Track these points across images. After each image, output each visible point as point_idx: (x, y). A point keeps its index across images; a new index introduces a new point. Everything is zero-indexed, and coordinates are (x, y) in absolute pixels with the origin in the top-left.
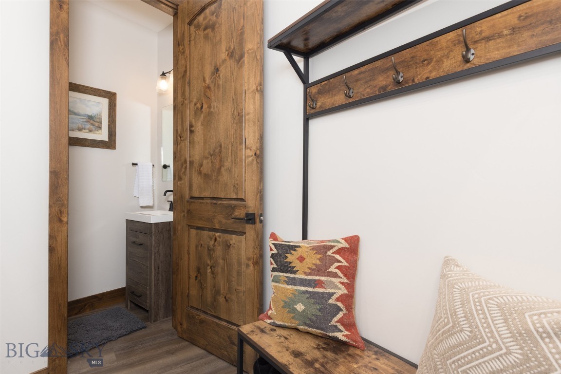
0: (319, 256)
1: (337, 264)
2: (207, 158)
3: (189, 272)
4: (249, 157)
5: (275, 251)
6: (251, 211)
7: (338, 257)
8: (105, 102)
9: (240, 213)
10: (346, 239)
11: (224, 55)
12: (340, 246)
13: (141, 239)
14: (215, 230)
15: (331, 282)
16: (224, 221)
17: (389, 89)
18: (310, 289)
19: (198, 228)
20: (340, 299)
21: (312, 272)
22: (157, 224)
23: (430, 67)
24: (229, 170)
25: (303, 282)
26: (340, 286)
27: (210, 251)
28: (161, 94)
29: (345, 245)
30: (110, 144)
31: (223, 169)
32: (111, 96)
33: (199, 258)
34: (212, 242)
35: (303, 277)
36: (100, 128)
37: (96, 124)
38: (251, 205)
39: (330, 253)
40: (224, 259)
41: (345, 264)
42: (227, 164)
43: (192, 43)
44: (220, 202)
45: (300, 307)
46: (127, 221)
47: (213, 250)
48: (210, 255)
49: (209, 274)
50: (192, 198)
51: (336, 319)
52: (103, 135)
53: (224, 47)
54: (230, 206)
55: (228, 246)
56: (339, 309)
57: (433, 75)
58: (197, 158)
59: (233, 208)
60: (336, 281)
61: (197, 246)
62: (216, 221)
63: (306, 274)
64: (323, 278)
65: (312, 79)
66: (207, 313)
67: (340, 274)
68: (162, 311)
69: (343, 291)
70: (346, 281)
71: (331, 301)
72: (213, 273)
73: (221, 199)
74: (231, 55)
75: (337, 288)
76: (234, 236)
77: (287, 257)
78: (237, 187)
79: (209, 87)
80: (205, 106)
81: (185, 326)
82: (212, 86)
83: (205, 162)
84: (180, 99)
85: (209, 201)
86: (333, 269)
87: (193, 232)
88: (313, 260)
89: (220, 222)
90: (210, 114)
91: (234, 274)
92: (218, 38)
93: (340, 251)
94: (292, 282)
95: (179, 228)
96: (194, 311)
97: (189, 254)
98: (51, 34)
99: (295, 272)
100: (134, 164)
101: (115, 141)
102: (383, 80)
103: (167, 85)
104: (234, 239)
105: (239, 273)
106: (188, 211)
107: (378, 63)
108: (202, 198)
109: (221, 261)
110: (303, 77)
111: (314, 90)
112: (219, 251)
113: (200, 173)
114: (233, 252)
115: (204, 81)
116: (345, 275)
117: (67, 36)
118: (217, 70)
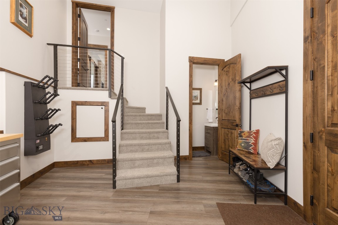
0: (249, 134)
1: (253, 136)
2: (226, 108)
3: (222, 140)
4: (237, 109)
5: (239, 133)
6: (237, 123)
7: (254, 134)
8: (199, 91)
9: (235, 124)
10: (256, 130)
11: (231, 80)
12: (254, 132)
13: (209, 131)
14: (228, 129)
15: (251, 140)
16: (231, 126)
18: (245, 141)
19: (224, 128)
20: (252, 143)
21: (246, 137)
22: (213, 127)
24: (232, 112)
25: (244, 139)
26: (253, 140)
27: (227, 134)
28: (215, 86)
29: (255, 131)
30: (200, 103)
31: (230, 112)
32: (200, 89)
33: (225, 137)
34: (228, 132)
36: (197, 99)
37: (197, 98)
38: (238, 122)
39: (251, 133)
40: (231, 137)
41: (255, 136)
42: (232, 110)
43: (223, 76)
44: (230, 121)
45: (243, 145)
46: (205, 126)
47: (228, 134)
48: (227, 136)
49: (227, 141)
50: (223, 120)
51: (251, 148)
52: (198, 101)
53: (231, 78)
54: (232, 122)
55: (232, 133)
56: (252, 146)
58: (224, 108)
59: (233, 122)
60: (252, 139)
61: (224, 133)
62: (229, 126)
64: (249, 139)
65: (252, 89)
66: (226, 152)
67: (253, 138)
68: (215, 153)
69: (253, 142)
70: (255, 140)
71: (250, 144)
72: (228, 141)
73: (230, 120)
74: (233, 80)
75: (252, 141)
76: (233, 130)
78: (234, 117)
79: (227, 89)
80: (226, 94)
81: (221, 156)
82: (228, 88)
83: (226, 109)
84: (219, 91)
85: (227, 121)
86: (251, 137)
87: (223, 129)
88: (247, 134)
89: (230, 127)
90: (227, 96)
91: (233, 141)
92: (229, 75)
93: (254, 133)
94: (242, 139)
95: (219, 128)
96: (223, 152)
97: (222, 135)
98: (189, 83)
99: (243, 137)
100: (207, 109)
101: (201, 102)
103: (216, 84)
104: (233, 131)
105: (235, 141)
106: (222, 123)
108: (225, 120)
109: (230, 137)
110: (250, 89)
111: (252, 92)
112: (230, 135)
113: (225, 112)
114: (233, 135)
115: (226, 87)
116: (254, 138)
117: (192, 83)
118: (229, 84)
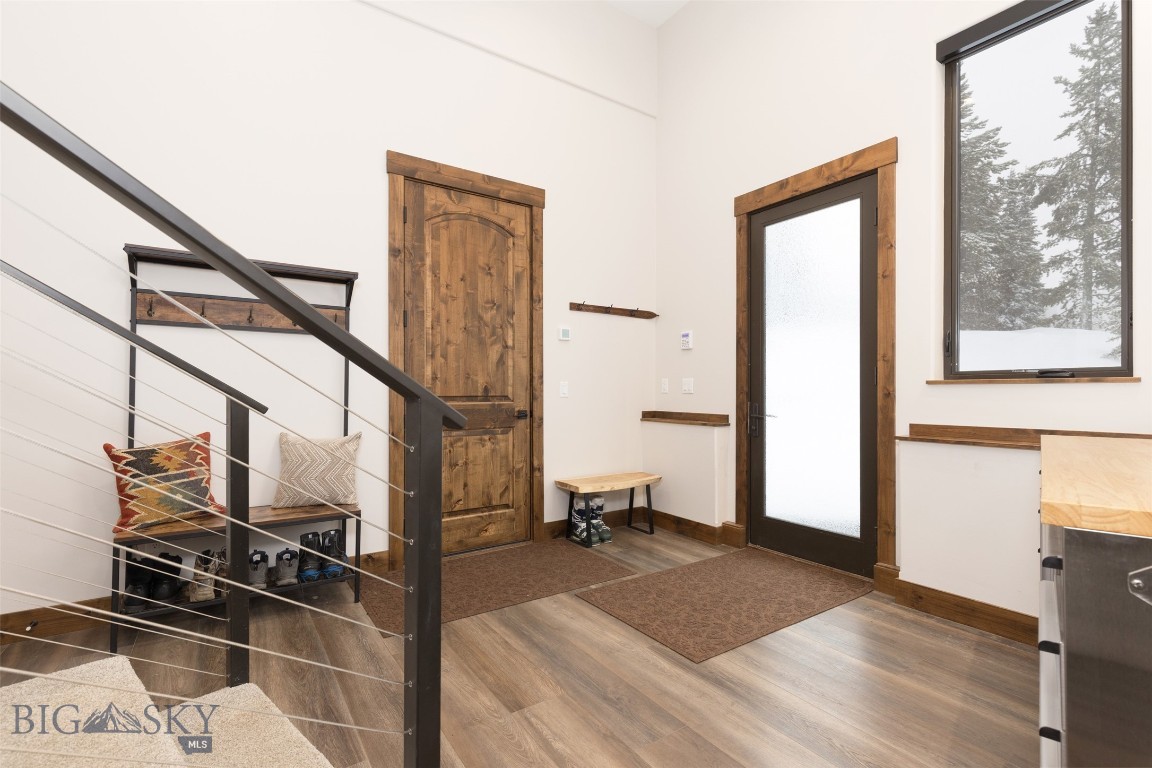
0: (184, 453)
1: (199, 456)
10: (201, 436)
12: (198, 442)
15: (200, 471)
17: (242, 324)
18: (186, 480)
20: (206, 482)
21: (184, 466)
23: (273, 320)
25: (176, 477)
26: (206, 471)
29: (201, 440)
35: (175, 472)
39: (192, 449)
41: (205, 455)
51: (208, 497)
56: (208, 489)
57: (275, 326)
60: (203, 469)
63: (177, 469)
64: (193, 469)
67: (204, 463)
70: (208, 467)
71: (203, 485)
75: (205, 474)
77: (152, 461)
86: (198, 461)
88: (179, 457)
93: (198, 446)
94: (167, 479)
99: (166, 471)
102: (234, 317)
107: (233, 303)
116: (207, 463)
